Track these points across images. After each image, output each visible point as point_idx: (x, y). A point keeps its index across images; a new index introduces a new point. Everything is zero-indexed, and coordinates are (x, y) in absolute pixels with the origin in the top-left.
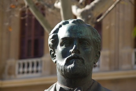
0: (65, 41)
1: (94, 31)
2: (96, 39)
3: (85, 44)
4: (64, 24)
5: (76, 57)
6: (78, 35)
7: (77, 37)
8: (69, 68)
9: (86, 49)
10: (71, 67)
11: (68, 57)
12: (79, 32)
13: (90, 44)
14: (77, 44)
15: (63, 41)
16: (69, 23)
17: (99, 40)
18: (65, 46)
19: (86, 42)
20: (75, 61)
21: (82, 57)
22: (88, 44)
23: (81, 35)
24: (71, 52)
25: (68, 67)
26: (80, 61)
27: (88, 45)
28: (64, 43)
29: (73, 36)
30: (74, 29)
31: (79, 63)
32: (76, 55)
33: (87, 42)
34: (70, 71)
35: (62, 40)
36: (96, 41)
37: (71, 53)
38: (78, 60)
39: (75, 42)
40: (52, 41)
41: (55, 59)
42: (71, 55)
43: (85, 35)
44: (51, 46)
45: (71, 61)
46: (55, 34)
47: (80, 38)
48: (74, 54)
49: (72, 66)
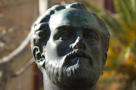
0: (63, 32)
1: (101, 21)
2: (105, 33)
3: (93, 38)
4: (58, 9)
5: (81, 54)
6: (83, 23)
7: (80, 26)
8: (72, 70)
9: (93, 44)
10: (75, 69)
11: (68, 54)
12: (84, 20)
13: (98, 38)
14: (81, 35)
15: (59, 32)
16: (65, 8)
17: (109, 36)
18: (61, 39)
19: (93, 34)
20: (80, 59)
21: (90, 55)
22: (95, 37)
23: (86, 24)
24: (72, 47)
25: (69, 69)
26: (86, 61)
27: (96, 39)
28: (60, 35)
29: (75, 25)
30: (75, 15)
31: (85, 63)
32: (81, 52)
33: (95, 35)
34: (71, 74)
35: (57, 30)
36: (105, 36)
37: (71, 49)
38: (84, 58)
39: (77, 33)
40: (40, 33)
41: (42, 60)
42: (73, 52)
43: (92, 24)
44: (36, 41)
45: (73, 60)
46: (44, 23)
47: (86, 27)
48: (78, 49)
49: (76, 67)
